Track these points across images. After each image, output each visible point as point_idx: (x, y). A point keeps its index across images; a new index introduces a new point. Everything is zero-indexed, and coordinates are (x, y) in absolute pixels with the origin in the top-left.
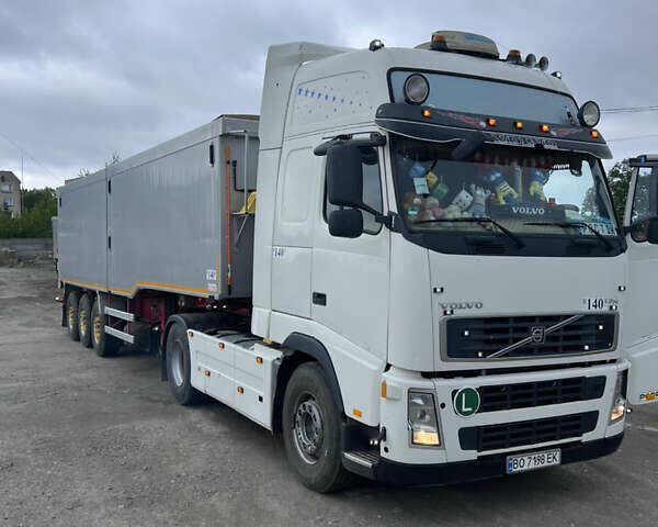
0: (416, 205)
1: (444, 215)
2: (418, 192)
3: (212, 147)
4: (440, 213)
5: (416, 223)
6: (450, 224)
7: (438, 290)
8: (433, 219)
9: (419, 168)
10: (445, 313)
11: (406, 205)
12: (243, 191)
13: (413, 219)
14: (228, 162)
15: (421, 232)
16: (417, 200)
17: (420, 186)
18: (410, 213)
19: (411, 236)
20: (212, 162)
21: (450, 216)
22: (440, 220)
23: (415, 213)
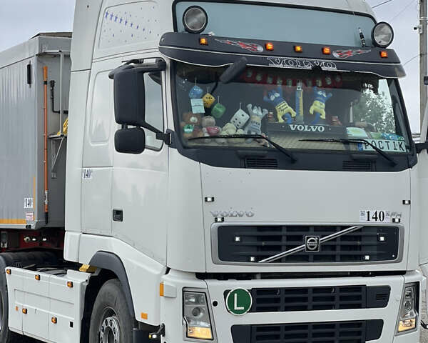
0: (192, 124)
1: (219, 131)
2: (194, 112)
3: (29, 66)
4: (214, 130)
5: (191, 139)
6: (223, 140)
7: (209, 199)
8: (207, 135)
9: (197, 89)
10: (216, 221)
11: (182, 124)
12: (59, 112)
13: (188, 136)
14: (46, 83)
15: (194, 147)
16: (193, 119)
17: (198, 106)
18: (186, 130)
19: (185, 151)
20: (29, 82)
21: (224, 133)
22: (214, 137)
23: (191, 130)
